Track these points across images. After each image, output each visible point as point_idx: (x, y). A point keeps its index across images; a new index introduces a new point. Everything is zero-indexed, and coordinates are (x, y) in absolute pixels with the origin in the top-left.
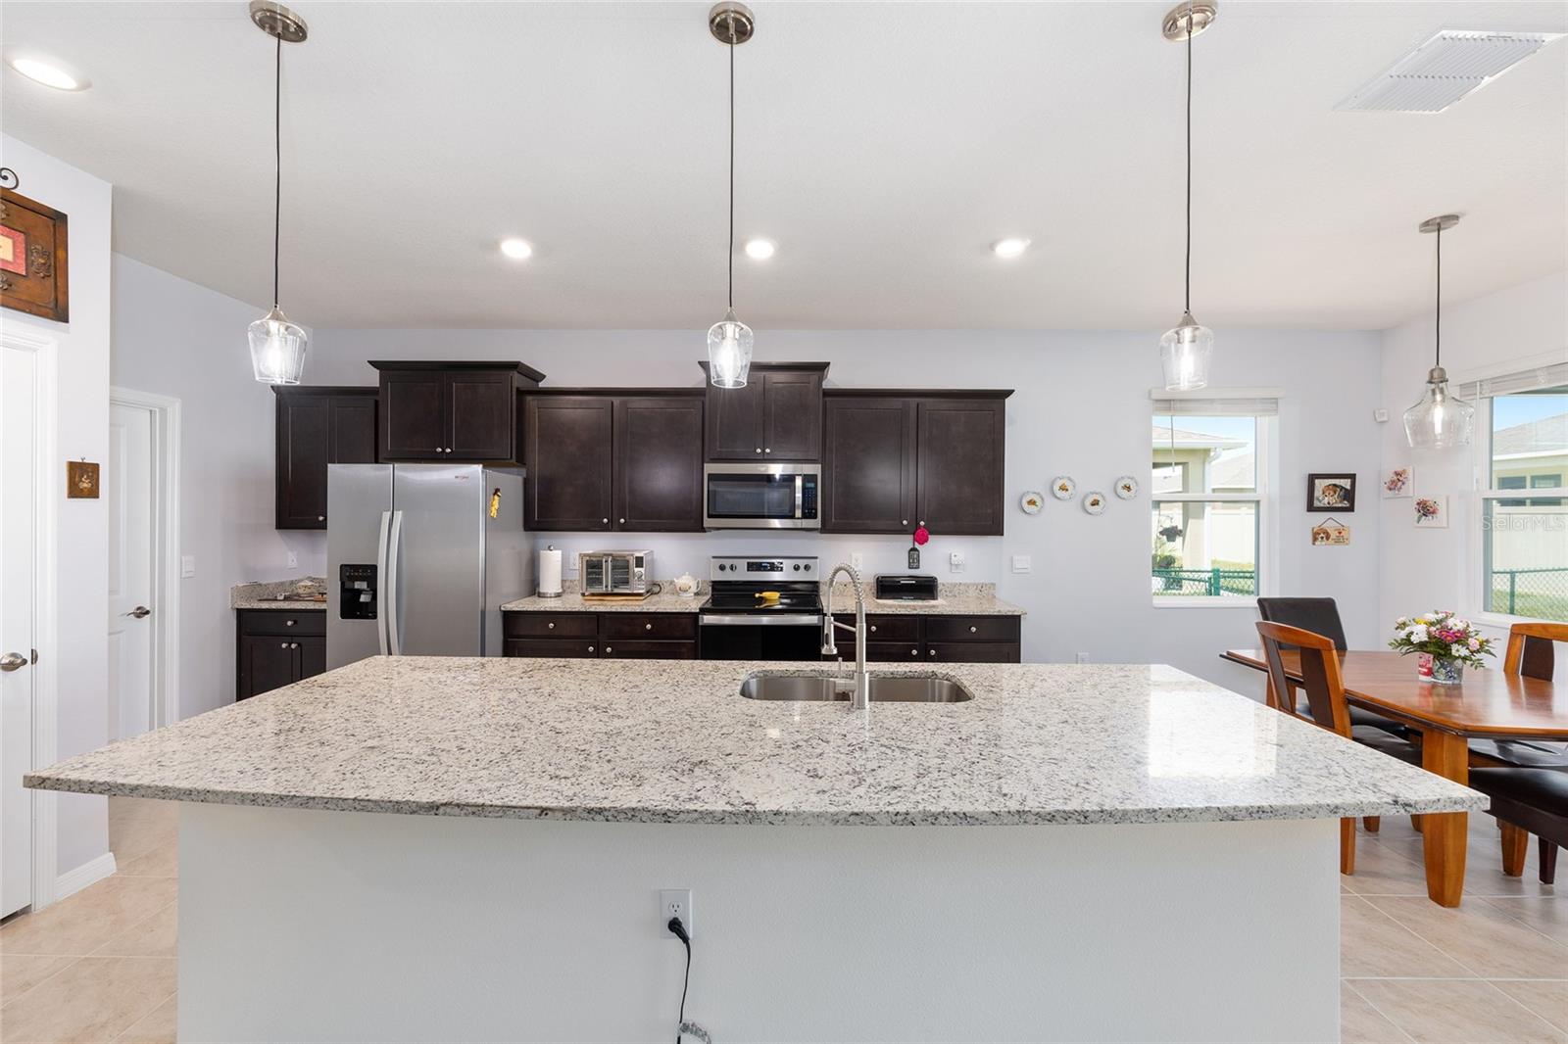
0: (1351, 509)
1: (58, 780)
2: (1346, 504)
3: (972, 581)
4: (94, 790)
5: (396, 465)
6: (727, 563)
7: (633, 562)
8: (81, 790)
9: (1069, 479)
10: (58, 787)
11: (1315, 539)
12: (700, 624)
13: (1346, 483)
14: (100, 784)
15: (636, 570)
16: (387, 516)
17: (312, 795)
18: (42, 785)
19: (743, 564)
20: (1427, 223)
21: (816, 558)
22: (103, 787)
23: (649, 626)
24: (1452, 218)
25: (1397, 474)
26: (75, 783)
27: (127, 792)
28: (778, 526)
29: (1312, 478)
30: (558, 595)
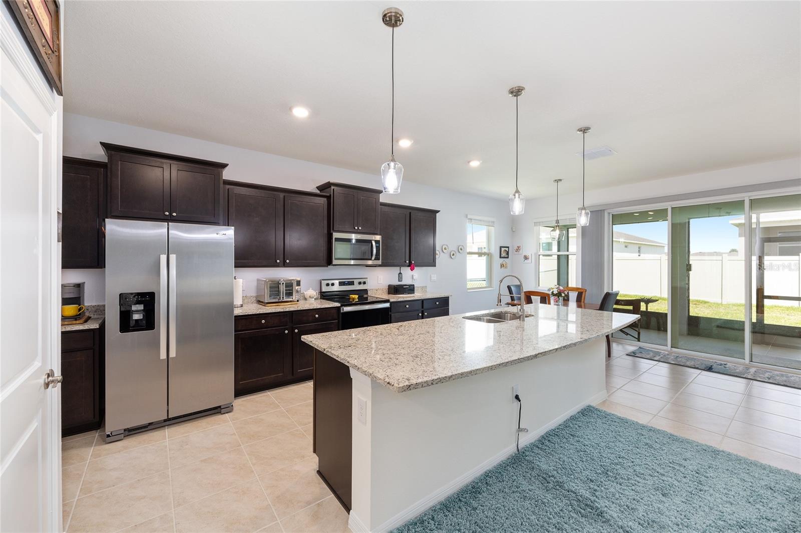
0: (508, 257)
1: (416, 384)
2: (507, 256)
3: (420, 285)
4: (434, 383)
5: (170, 223)
6: (330, 282)
7: (295, 284)
8: (428, 385)
9: (447, 246)
10: (416, 387)
11: (501, 267)
12: (342, 311)
13: (507, 249)
14: (436, 380)
15: (297, 288)
16: (163, 258)
17: (507, 361)
18: (409, 389)
19: (337, 282)
20: (555, 180)
21: (367, 278)
22: (438, 381)
23: (317, 316)
24: (560, 180)
25: (518, 247)
26: (425, 382)
27: (447, 379)
28: (352, 263)
29: (501, 247)
30: (242, 306)
